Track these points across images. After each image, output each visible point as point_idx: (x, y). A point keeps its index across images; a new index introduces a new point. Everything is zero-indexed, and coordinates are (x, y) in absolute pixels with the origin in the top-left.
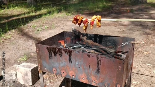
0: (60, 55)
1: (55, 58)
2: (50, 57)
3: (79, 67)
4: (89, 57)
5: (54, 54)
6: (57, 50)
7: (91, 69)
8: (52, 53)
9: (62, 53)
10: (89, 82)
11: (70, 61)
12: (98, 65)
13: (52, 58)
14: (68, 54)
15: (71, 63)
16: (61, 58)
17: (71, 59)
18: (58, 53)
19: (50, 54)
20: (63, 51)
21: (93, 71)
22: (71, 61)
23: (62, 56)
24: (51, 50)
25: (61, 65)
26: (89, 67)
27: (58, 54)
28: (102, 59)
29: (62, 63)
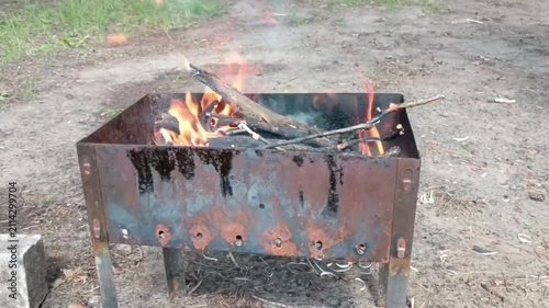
0: (183, 172)
1: (166, 185)
2: (144, 186)
3: (262, 206)
4: (299, 165)
5: (162, 173)
6: (172, 156)
7: (307, 204)
8: (152, 169)
9: (192, 164)
10: (298, 249)
11: (226, 188)
12: (333, 188)
13: (152, 190)
14: (216, 166)
15: (231, 194)
16: (189, 185)
17: (228, 183)
18: (177, 168)
19: (141, 176)
20: (196, 158)
21: (313, 209)
22: (230, 188)
23: (193, 175)
24: (145, 159)
25: (191, 208)
26: (298, 199)
27: (175, 173)
28: (346, 164)
29: (194, 200)
